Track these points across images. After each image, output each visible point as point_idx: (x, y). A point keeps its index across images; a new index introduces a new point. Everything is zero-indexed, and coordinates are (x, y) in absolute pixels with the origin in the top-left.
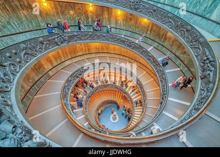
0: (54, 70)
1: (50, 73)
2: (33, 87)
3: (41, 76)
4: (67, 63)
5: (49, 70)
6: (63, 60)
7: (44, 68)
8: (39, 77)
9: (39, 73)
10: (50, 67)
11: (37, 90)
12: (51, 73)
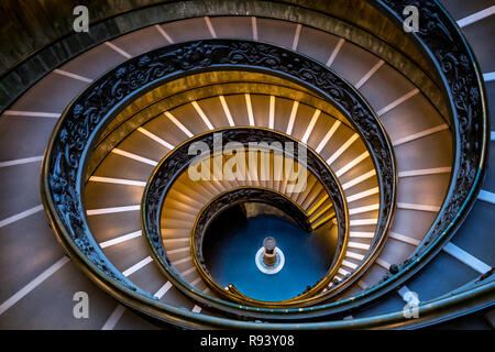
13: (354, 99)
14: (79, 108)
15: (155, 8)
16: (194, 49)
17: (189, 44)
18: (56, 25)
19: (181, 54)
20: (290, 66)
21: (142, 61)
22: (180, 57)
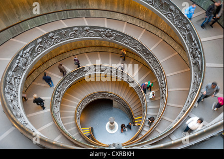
0: (98, 13)
1: (91, 11)
2: (65, 12)
3: (80, 8)
4: (118, 16)
5: (92, 8)
6: (115, 10)
7: (88, 3)
8: (77, 8)
9: (80, 5)
10: (95, 7)
11: (67, 17)
12: (92, 13)
13: (163, 78)
14: (51, 35)
15: (107, 12)
16: (108, 32)
17: (107, 29)
18: (67, 5)
19: (103, 32)
20: (145, 54)
21: (86, 28)
22: (102, 33)
